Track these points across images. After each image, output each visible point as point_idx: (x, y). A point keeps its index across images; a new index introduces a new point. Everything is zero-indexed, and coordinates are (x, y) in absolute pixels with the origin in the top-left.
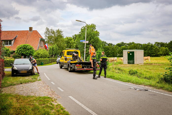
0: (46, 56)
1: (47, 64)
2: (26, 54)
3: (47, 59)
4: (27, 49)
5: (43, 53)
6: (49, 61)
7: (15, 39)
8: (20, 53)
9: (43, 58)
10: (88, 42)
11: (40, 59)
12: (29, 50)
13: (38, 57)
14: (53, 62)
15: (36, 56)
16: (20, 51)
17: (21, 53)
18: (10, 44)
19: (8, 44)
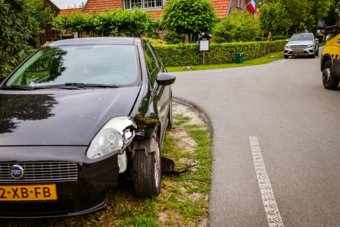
0: (252, 33)
1: (255, 57)
2: (190, 27)
3: (255, 43)
4: (192, 11)
5: (243, 25)
6: (260, 50)
8: (172, 23)
9: (244, 41)
11: (233, 43)
12: (198, 13)
13: (228, 38)
14: (272, 51)
15: (222, 35)
16: (172, 17)
17: (176, 25)
18: (159, 4)
19: (153, 3)
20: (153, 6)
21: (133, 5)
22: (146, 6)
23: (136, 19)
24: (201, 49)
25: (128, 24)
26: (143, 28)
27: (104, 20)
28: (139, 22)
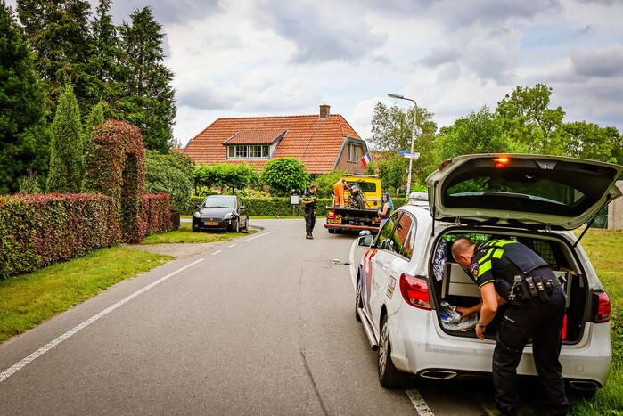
2: (283, 184)
4: (286, 171)
7: (280, 139)
10: (417, 156)
12: (290, 173)
16: (269, 174)
17: (272, 181)
18: (266, 153)
19: (260, 153)
20: (260, 156)
21: (238, 154)
22: (252, 155)
23: (239, 174)
24: (292, 203)
25: (232, 177)
26: (246, 181)
27: (210, 173)
28: (241, 176)
